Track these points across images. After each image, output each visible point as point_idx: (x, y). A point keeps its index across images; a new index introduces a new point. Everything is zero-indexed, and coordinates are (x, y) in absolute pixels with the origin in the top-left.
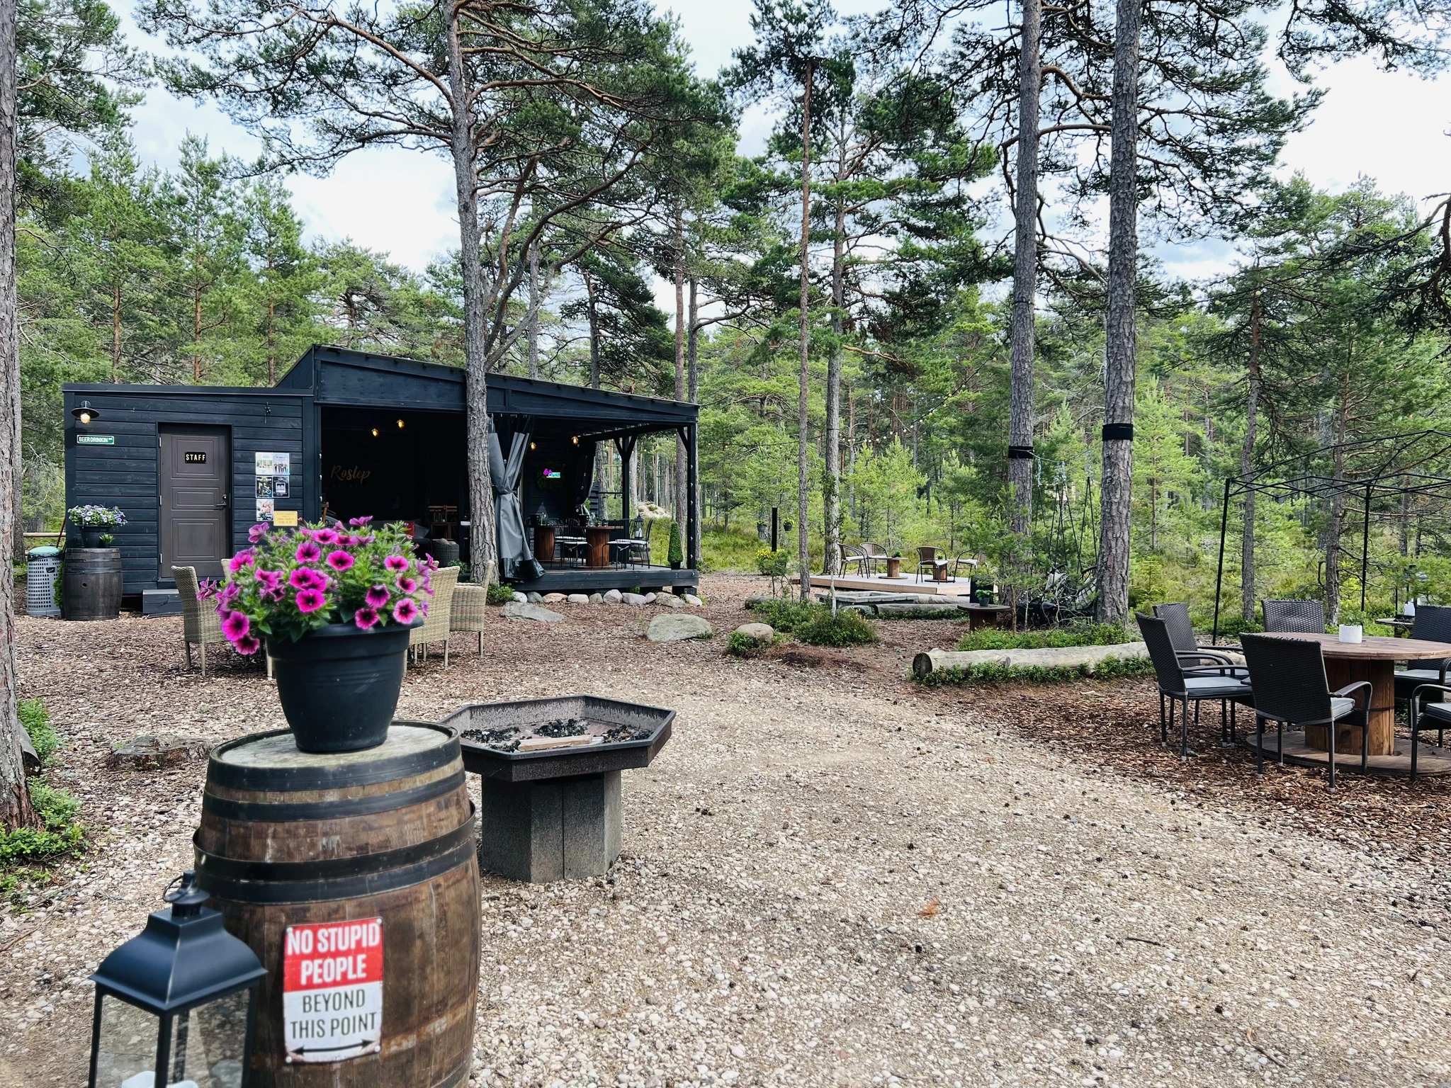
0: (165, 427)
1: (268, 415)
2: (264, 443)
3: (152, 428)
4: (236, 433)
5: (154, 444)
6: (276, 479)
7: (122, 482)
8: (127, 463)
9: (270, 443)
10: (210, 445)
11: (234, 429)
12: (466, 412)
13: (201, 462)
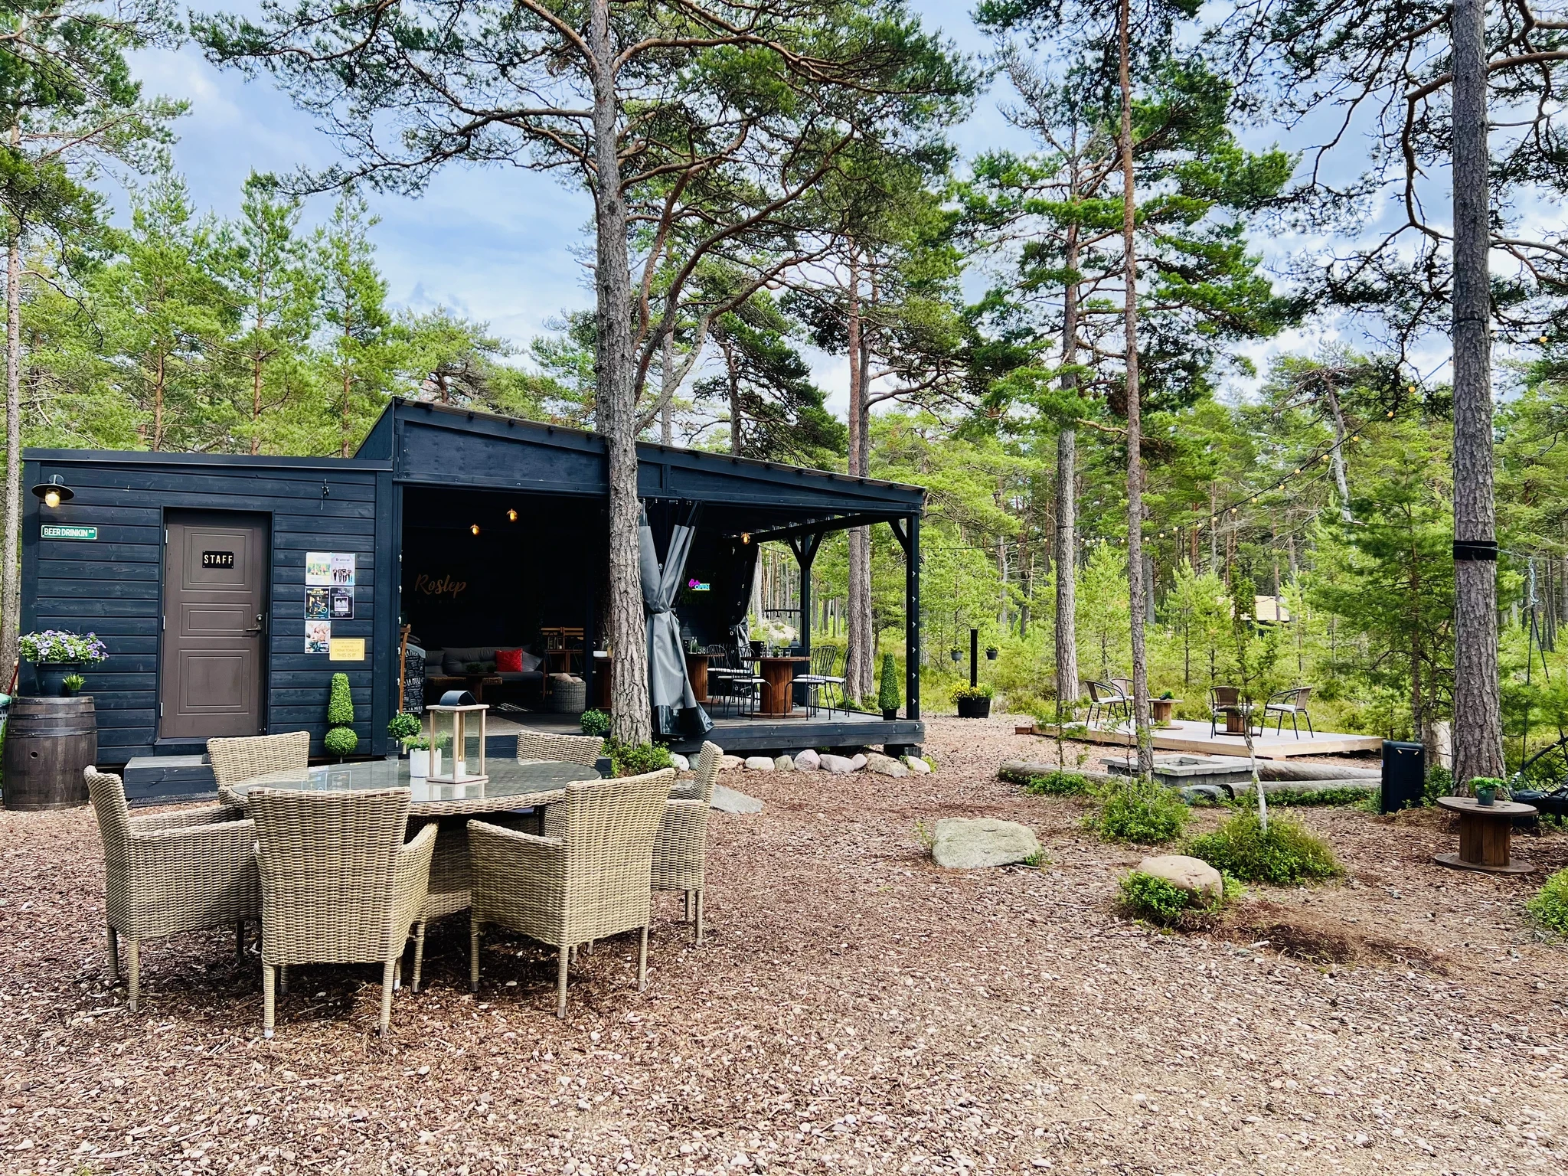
0: (174, 515)
1: (326, 497)
2: (318, 538)
3: (155, 515)
4: (279, 524)
5: (157, 538)
6: (335, 590)
7: (106, 596)
8: (116, 567)
9: (329, 538)
10: (239, 541)
11: (277, 519)
12: (608, 495)
13: (227, 566)
